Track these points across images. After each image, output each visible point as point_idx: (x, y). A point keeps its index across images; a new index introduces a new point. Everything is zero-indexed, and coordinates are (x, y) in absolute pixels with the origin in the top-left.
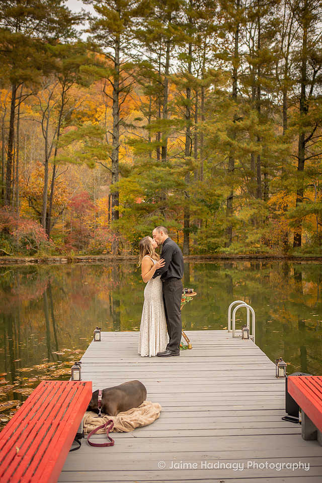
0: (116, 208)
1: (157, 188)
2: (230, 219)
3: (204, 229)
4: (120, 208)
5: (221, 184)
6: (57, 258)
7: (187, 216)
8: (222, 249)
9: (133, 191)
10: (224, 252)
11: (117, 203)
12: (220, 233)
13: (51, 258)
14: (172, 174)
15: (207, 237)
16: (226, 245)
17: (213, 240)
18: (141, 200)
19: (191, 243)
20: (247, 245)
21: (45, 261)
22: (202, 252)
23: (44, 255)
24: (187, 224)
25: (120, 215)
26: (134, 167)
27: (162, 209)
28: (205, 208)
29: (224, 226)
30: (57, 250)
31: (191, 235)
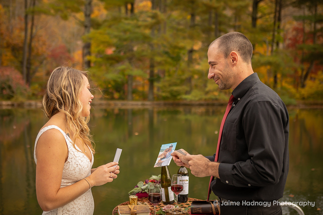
0: (88, 58)
1: (125, 40)
2: (191, 69)
3: (167, 78)
4: (93, 58)
5: (184, 38)
6: (33, 102)
7: (152, 66)
8: (184, 96)
9: (103, 42)
10: (185, 99)
11: (89, 53)
12: (183, 82)
13: (27, 102)
14: (139, 27)
15: (170, 85)
16: (187, 93)
17: (175, 88)
18: (110, 51)
19: (155, 90)
20: (207, 93)
21: (21, 105)
22: (165, 98)
23: (21, 99)
24: (152, 74)
25: (92, 65)
26: (105, 21)
27: (130, 59)
28: (169, 60)
29: (186, 76)
30: (34, 95)
31: (156, 84)
